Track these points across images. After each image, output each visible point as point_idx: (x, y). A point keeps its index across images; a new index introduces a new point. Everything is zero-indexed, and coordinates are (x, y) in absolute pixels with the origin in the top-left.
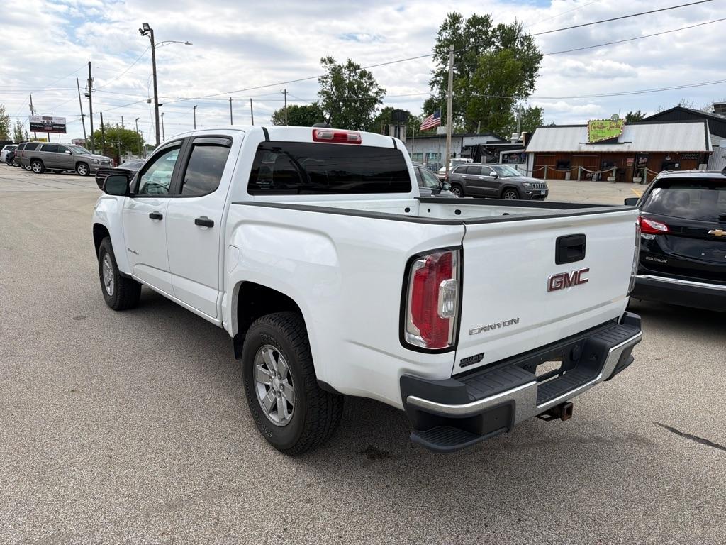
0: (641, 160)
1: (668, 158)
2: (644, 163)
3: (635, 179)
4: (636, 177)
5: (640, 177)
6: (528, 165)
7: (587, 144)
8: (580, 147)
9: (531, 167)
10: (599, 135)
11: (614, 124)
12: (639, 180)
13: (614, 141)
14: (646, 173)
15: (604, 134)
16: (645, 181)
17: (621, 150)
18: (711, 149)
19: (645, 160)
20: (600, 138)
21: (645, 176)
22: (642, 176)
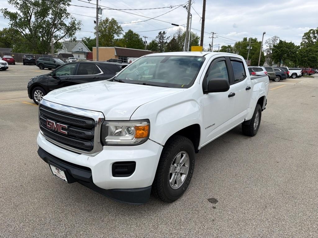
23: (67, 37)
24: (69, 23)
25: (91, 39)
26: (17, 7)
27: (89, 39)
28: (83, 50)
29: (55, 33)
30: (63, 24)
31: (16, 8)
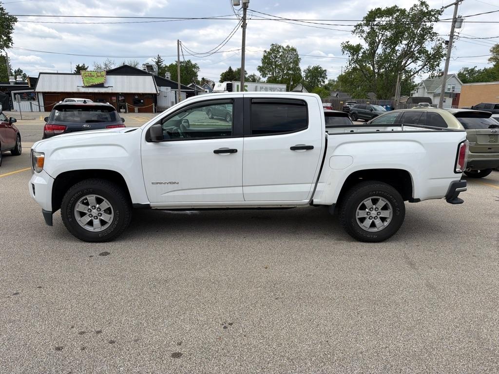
0: (121, 98)
1: (136, 97)
2: (123, 100)
3: (121, 110)
4: (122, 109)
5: (124, 109)
6: (39, 101)
7: (83, 87)
8: (79, 89)
9: (42, 103)
10: (90, 81)
11: (99, 74)
12: (124, 110)
13: (101, 85)
14: (127, 106)
15: (94, 81)
16: (127, 111)
17: (107, 92)
18: (158, 92)
19: (123, 98)
20: (91, 84)
21: (127, 108)
22: (125, 108)
23: (426, 71)
24: (432, 48)
25: (477, 69)
26: (362, 36)
27: (472, 70)
28: (455, 90)
29: (408, 67)
30: (422, 51)
31: (360, 37)
